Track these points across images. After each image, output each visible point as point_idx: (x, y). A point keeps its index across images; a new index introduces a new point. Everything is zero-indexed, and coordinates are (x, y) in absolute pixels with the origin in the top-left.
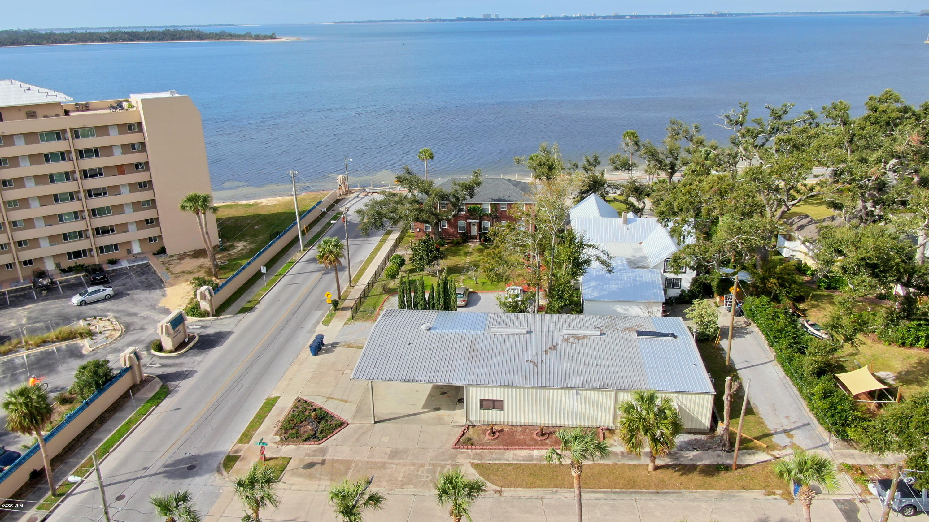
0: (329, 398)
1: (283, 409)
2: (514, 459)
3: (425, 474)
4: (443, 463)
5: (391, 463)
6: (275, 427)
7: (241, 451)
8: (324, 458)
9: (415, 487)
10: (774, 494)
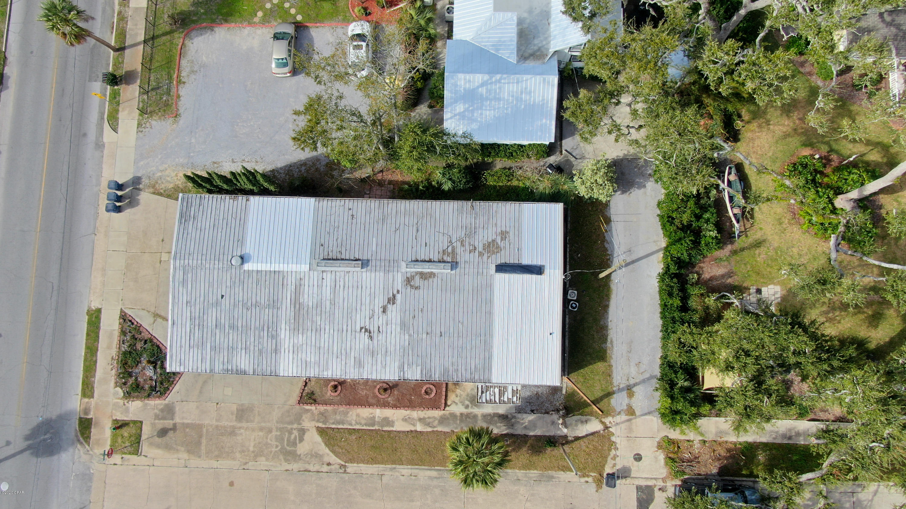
0: (156, 316)
1: (111, 335)
2: (357, 423)
3: (274, 443)
5: (240, 428)
6: (112, 370)
7: (90, 410)
8: (174, 422)
9: (267, 460)
10: (588, 476)
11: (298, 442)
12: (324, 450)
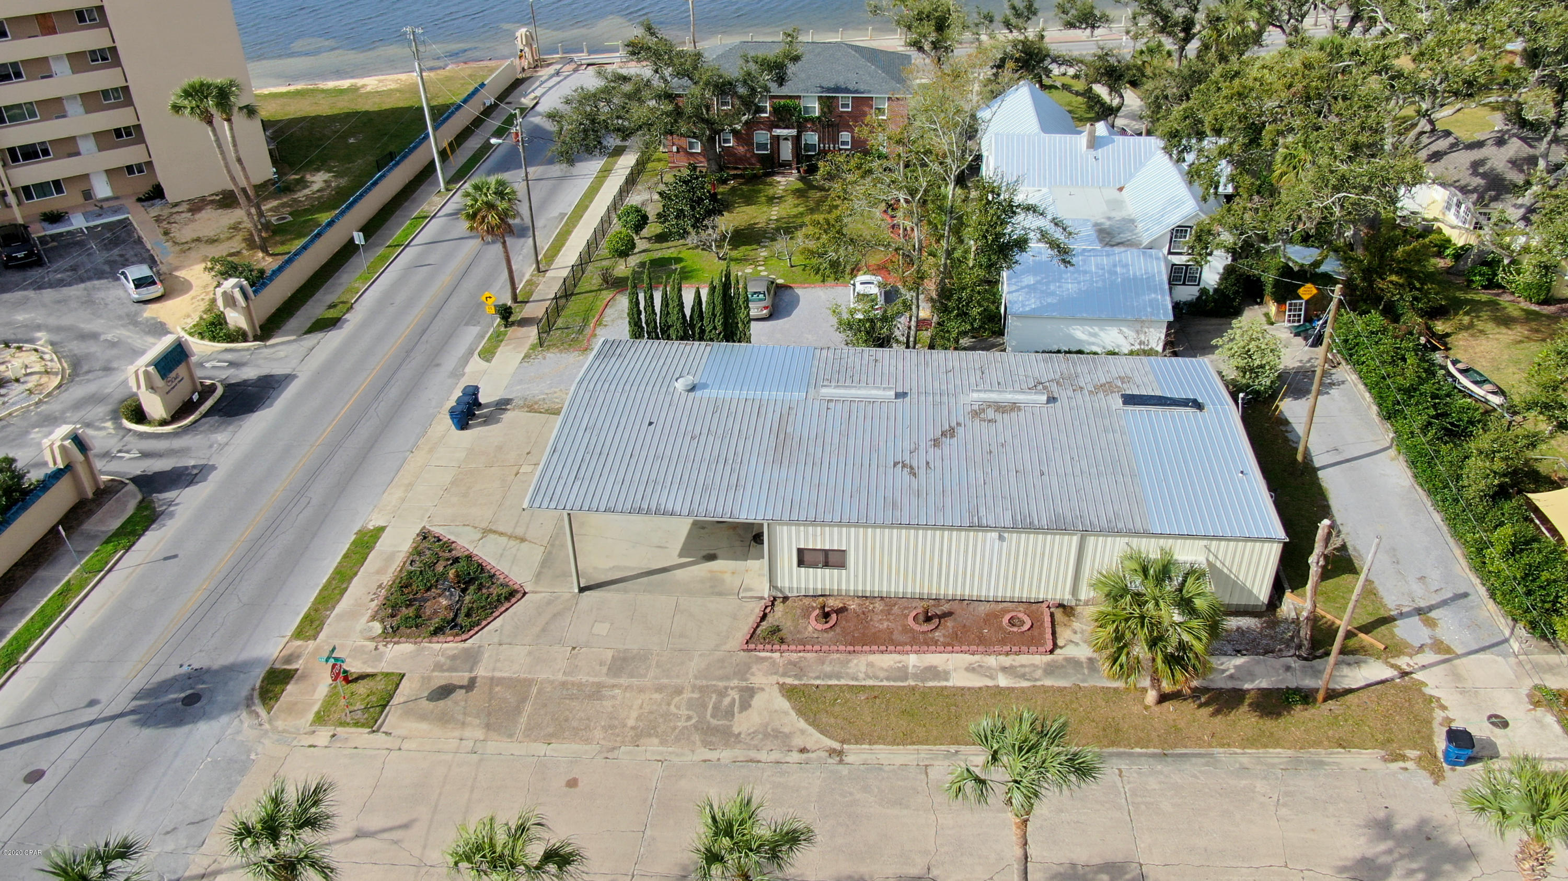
0: (487, 532)
1: (391, 557)
2: (868, 677)
3: (684, 712)
4: (721, 684)
5: (614, 686)
6: (372, 600)
7: (298, 657)
8: (473, 675)
9: (663, 743)
10: (1404, 758)
11: (736, 710)
12: (794, 722)
